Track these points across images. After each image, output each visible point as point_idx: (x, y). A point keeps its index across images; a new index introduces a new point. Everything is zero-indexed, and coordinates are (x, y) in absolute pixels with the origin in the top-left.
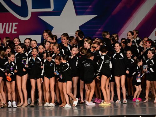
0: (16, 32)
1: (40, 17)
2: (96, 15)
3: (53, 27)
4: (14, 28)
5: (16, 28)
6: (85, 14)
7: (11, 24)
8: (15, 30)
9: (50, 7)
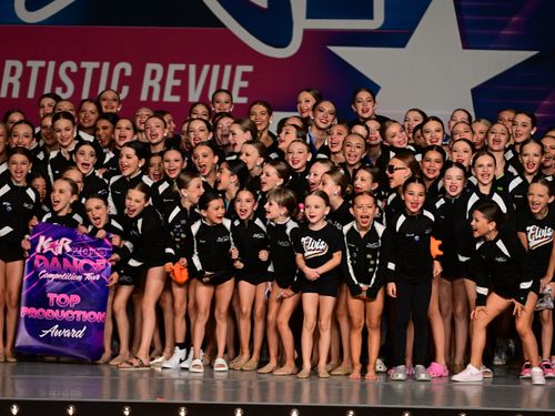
0: (244, 100)
1: (332, 48)
2: (535, 53)
3: (379, 88)
4: (239, 84)
5: (245, 84)
6: (492, 46)
7: (228, 68)
8: (242, 92)
9: (370, 16)
